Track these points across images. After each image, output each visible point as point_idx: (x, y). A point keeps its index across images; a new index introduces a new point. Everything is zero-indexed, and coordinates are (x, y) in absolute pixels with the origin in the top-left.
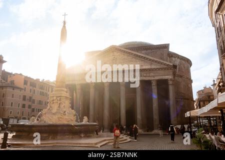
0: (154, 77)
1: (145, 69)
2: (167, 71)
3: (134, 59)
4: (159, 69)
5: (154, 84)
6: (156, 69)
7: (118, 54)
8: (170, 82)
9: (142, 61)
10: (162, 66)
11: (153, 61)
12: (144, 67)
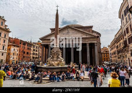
0: (88, 42)
1: (84, 38)
2: (94, 39)
3: (78, 33)
4: (90, 38)
5: (88, 45)
6: (89, 38)
7: (70, 30)
8: (96, 44)
9: (82, 34)
10: (92, 36)
11: (88, 34)
12: (83, 37)
